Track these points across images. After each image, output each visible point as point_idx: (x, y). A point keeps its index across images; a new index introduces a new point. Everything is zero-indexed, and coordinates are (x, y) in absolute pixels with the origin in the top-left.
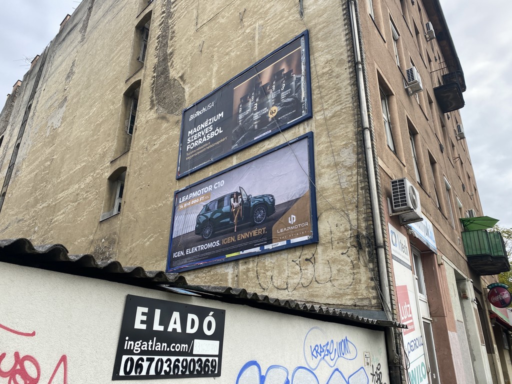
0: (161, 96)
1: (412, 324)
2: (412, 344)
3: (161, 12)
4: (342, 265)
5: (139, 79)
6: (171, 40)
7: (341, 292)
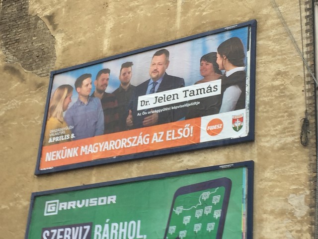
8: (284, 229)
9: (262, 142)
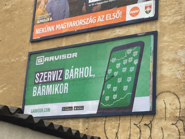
8: (175, 70)
9: (162, 20)
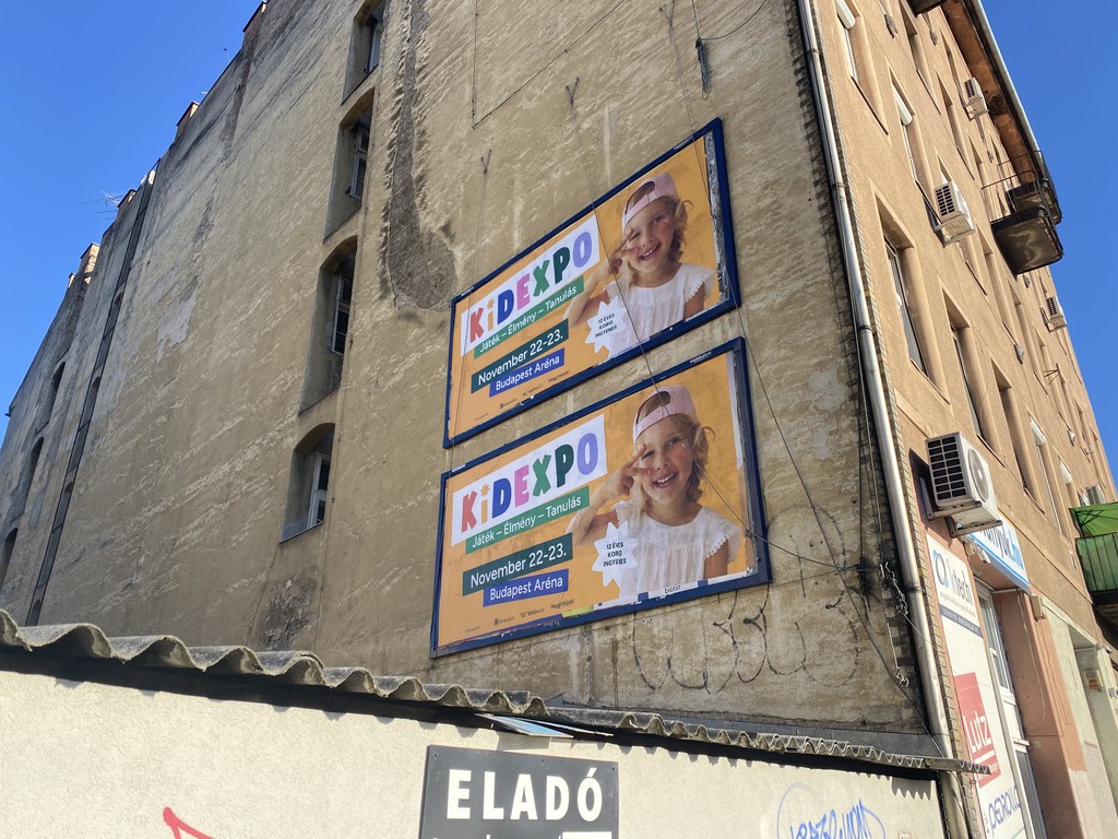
0: (404, 270)
1: (993, 759)
2: (999, 806)
3: (393, 91)
4: (829, 632)
5: (353, 234)
6: (419, 148)
7: (830, 692)
9: (753, 303)
